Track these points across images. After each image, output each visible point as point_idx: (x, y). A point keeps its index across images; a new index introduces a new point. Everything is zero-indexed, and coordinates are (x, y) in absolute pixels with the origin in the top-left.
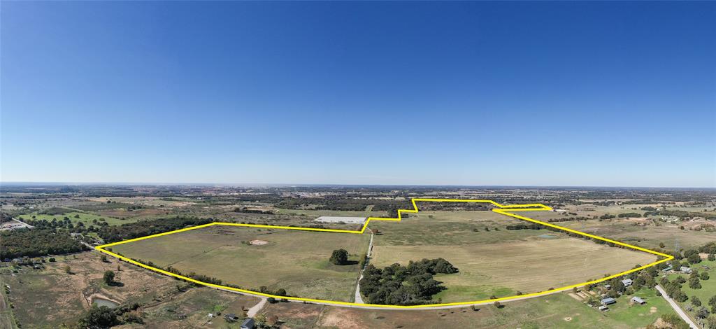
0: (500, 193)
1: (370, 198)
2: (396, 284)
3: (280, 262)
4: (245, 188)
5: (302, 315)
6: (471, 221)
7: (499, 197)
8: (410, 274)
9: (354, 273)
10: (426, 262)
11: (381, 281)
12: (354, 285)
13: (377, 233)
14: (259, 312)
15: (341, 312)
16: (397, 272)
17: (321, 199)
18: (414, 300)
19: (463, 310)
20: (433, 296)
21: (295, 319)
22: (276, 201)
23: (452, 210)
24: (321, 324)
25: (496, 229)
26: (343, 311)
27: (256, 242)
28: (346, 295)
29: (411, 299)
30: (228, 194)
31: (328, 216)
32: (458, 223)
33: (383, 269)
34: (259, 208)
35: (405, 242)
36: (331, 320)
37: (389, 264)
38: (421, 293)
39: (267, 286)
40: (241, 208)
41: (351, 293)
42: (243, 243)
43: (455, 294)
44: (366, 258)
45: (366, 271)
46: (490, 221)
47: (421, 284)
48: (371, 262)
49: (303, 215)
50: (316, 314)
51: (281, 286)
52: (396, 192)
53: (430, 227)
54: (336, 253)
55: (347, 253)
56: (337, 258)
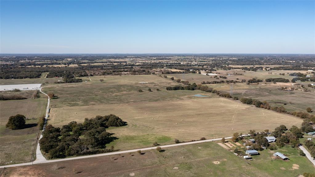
0: (161, 59)
1: (45, 66)
2: (74, 139)
6: (137, 84)
7: (160, 63)
8: (86, 129)
9: (33, 135)
10: (99, 118)
11: (60, 138)
12: (34, 145)
13: (54, 97)
15: (22, 170)
16: (75, 129)
18: (91, 150)
19: (132, 154)
20: (107, 145)
23: (120, 75)
25: (158, 90)
26: (25, 169)
28: (27, 154)
29: (88, 149)
32: (126, 85)
33: (61, 128)
35: (80, 103)
37: (67, 123)
38: (96, 143)
41: (31, 153)
43: (124, 142)
44: (44, 119)
45: (45, 131)
46: (152, 83)
47: (96, 136)
48: (49, 122)
52: (69, 60)
53: (101, 89)
54: (12, 119)
55: (25, 118)
56: (15, 123)
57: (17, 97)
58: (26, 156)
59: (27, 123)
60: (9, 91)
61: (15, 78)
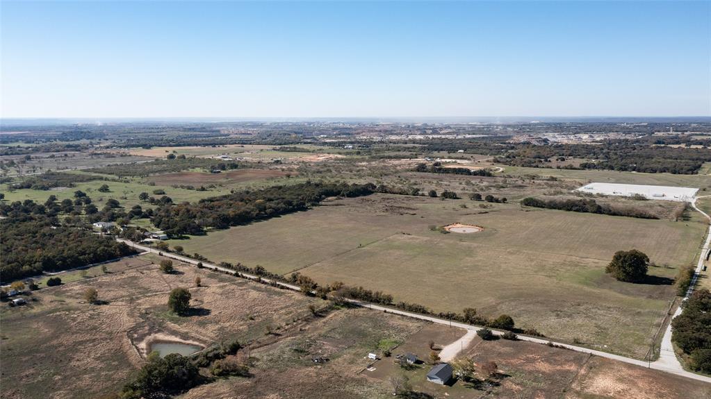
3: (503, 266)
4: (437, 125)
5: (544, 367)
9: (660, 303)
12: (658, 325)
14: (462, 354)
15: (625, 372)
17: (594, 148)
21: (530, 373)
22: (499, 150)
24: (582, 389)
26: (630, 372)
27: (457, 229)
28: (640, 341)
30: (403, 137)
31: (608, 181)
34: (465, 164)
36: (602, 383)
39: (478, 308)
40: (430, 164)
41: (650, 341)
42: (433, 229)
44: (692, 273)
45: (690, 300)
48: (705, 284)
49: (554, 179)
50: (573, 368)
51: (505, 310)
54: (620, 257)
55: (648, 261)
56: (624, 268)
57: (639, 212)
58: (639, 344)
59: (651, 272)
60: (622, 197)
61: (639, 171)
